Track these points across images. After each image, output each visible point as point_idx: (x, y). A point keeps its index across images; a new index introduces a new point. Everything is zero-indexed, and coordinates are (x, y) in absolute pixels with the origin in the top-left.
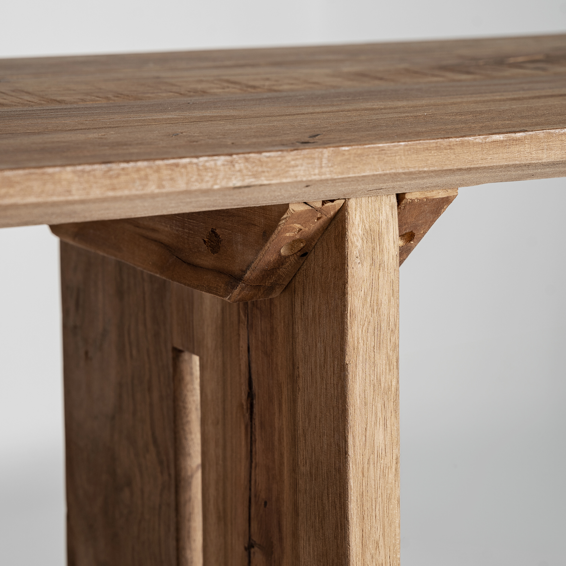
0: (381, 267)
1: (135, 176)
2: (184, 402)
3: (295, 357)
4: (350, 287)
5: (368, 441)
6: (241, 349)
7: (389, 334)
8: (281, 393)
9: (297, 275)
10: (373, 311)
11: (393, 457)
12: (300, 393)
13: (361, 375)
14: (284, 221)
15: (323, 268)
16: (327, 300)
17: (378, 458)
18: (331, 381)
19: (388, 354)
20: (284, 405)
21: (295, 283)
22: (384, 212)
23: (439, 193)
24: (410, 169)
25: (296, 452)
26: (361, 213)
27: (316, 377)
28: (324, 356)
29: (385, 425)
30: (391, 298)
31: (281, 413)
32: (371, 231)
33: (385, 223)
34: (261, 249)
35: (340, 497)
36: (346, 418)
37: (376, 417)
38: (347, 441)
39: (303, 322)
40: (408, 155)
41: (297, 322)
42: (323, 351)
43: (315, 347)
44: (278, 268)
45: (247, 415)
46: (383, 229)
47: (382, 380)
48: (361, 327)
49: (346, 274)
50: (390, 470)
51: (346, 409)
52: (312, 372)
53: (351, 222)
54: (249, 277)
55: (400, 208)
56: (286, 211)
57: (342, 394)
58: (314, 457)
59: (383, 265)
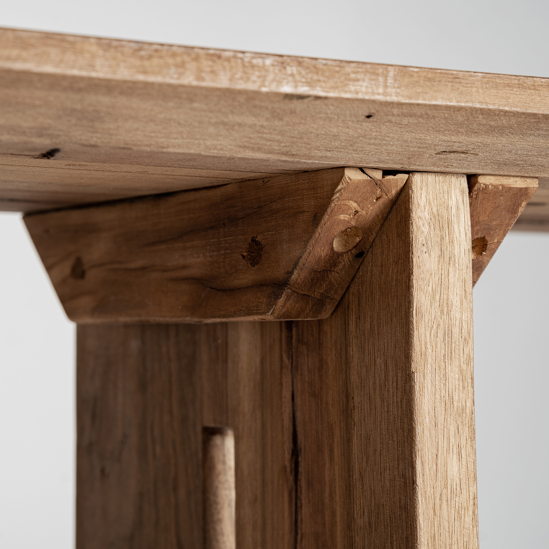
0: (451, 261)
1: (170, 61)
2: (215, 495)
3: (349, 387)
4: (416, 279)
5: (439, 471)
6: (284, 400)
7: (461, 343)
8: (333, 436)
9: (350, 286)
10: (442, 312)
11: (470, 496)
12: (355, 429)
13: (429, 388)
14: (338, 195)
15: (383, 267)
16: (388, 303)
17: (452, 494)
18: (393, 399)
19: (462, 367)
20: (336, 450)
21: (349, 297)
22: (453, 196)
23: (516, 181)
24: (488, 105)
25: (351, 503)
26: (427, 193)
27: (375, 402)
28: (385, 372)
29: (459, 454)
30: (464, 299)
31: (332, 461)
32: (439, 216)
33: (454, 209)
34: (311, 237)
35: (407, 541)
36: (413, 439)
37: (449, 443)
38: (415, 468)
39: (359, 340)
40: (486, 88)
41: (351, 343)
42: (383, 367)
43: (373, 365)
44: (330, 271)
45: (291, 478)
46: (452, 216)
47: (454, 398)
48: (429, 329)
49: (411, 264)
50: (466, 512)
51: (412, 428)
52: (370, 397)
53: (416, 201)
54: (296, 279)
55: (472, 196)
56: (342, 179)
57: (407, 410)
58: (373, 502)
59: (453, 259)
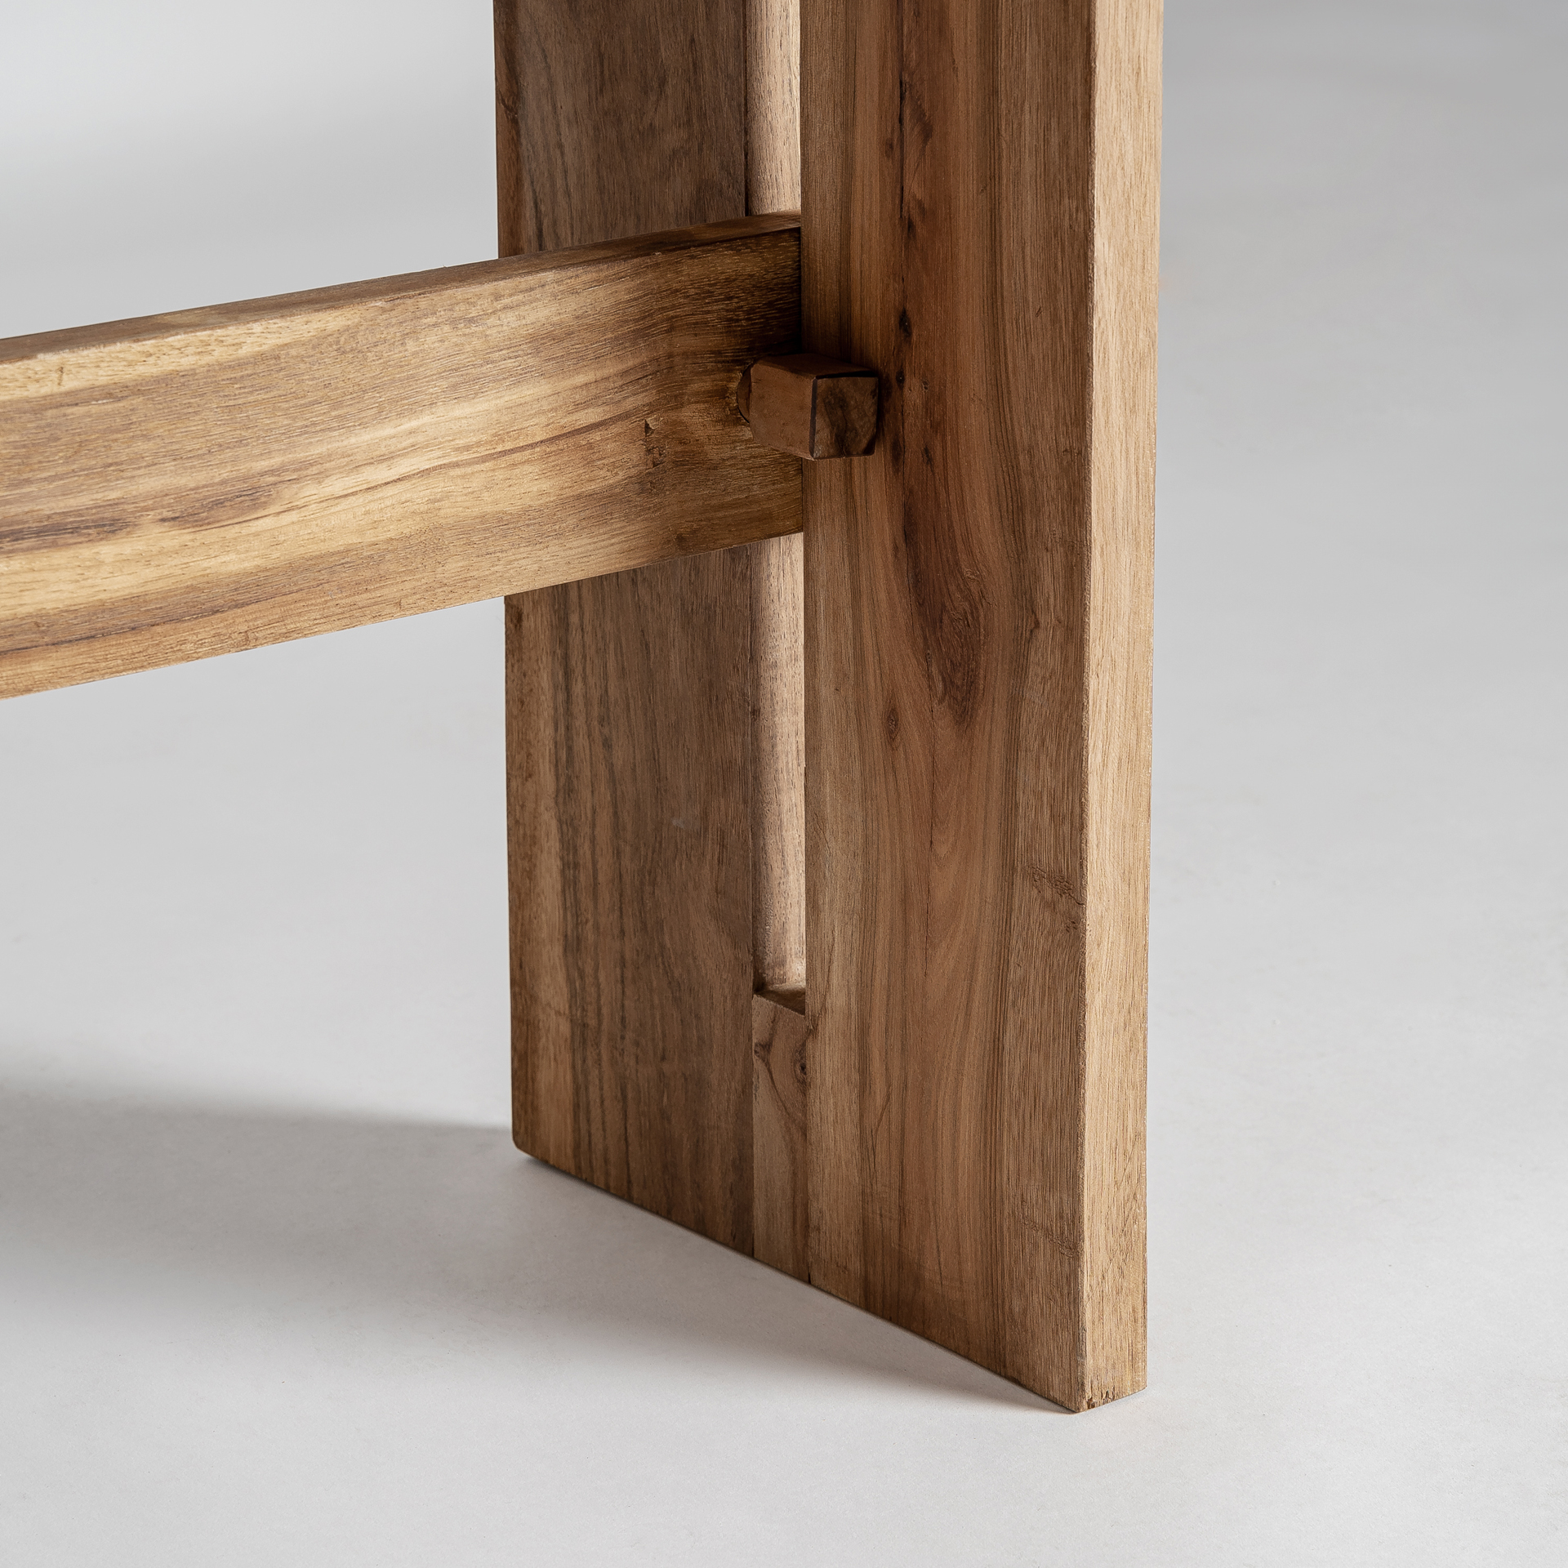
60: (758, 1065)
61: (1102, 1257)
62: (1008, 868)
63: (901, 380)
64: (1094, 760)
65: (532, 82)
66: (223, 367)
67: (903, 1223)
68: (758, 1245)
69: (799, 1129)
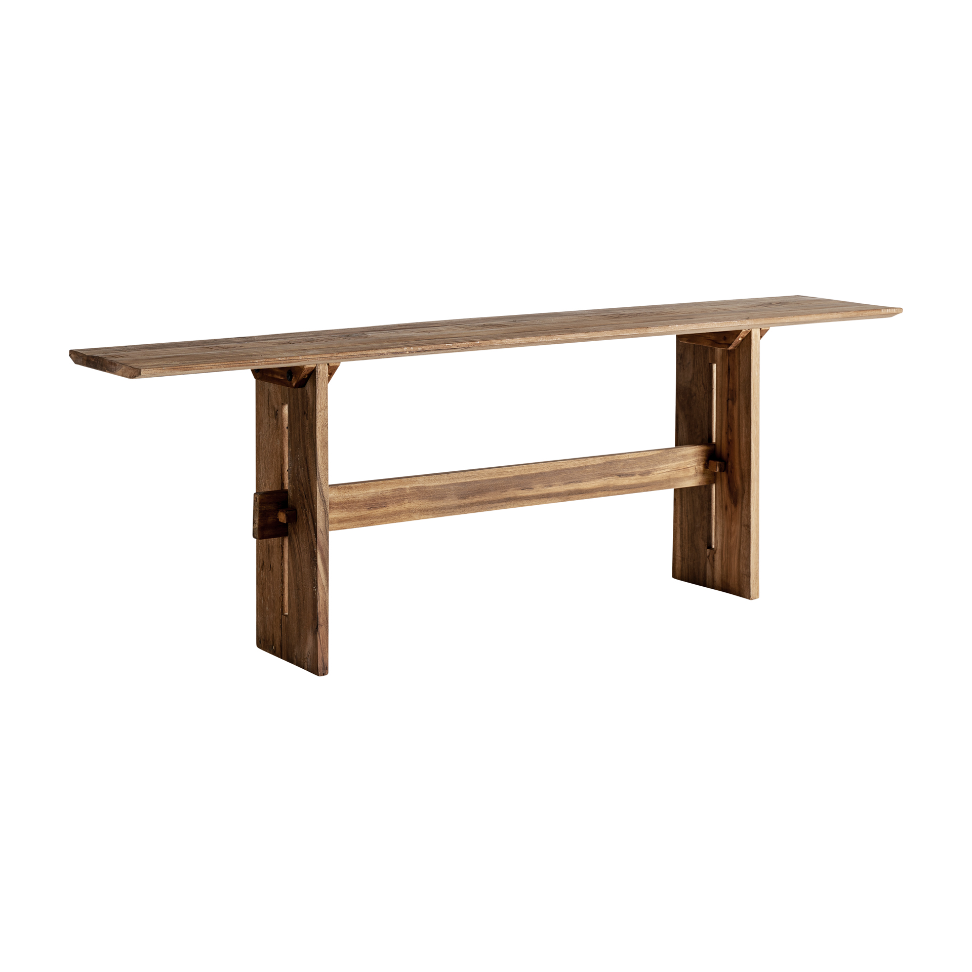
60: (708, 559)
61: (753, 578)
62: (741, 525)
63: (728, 462)
64: (752, 509)
65: (680, 427)
66: (646, 456)
67: (727, 578)
68: (707, 584)
69: (713, 567)
